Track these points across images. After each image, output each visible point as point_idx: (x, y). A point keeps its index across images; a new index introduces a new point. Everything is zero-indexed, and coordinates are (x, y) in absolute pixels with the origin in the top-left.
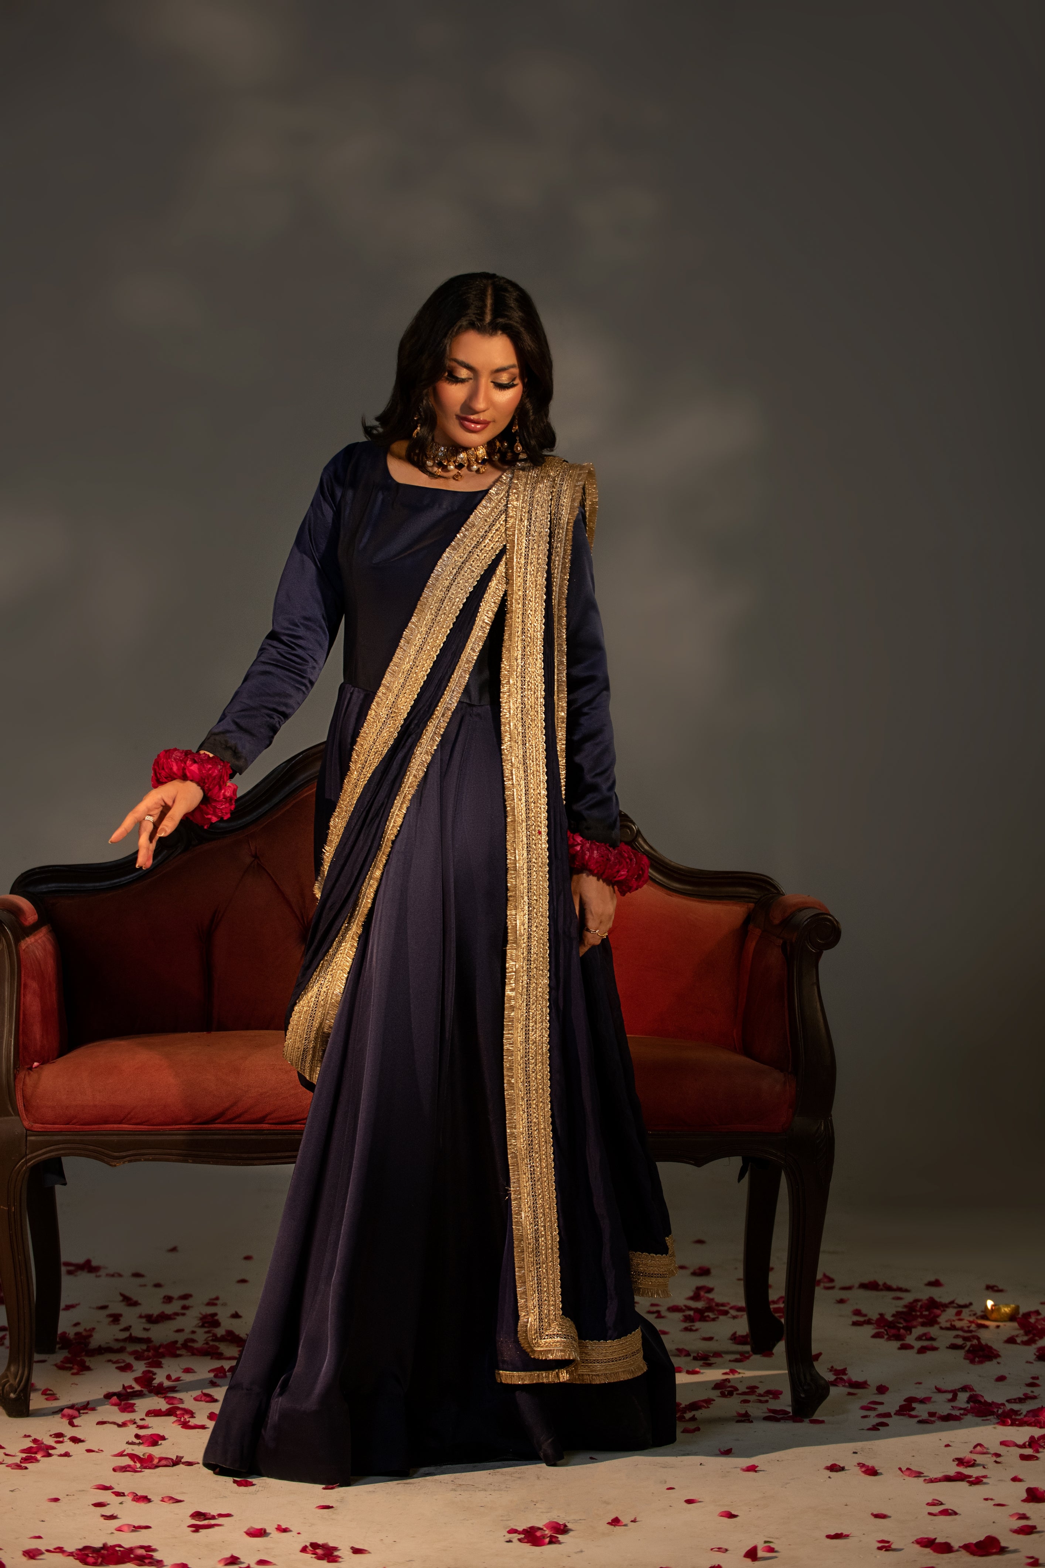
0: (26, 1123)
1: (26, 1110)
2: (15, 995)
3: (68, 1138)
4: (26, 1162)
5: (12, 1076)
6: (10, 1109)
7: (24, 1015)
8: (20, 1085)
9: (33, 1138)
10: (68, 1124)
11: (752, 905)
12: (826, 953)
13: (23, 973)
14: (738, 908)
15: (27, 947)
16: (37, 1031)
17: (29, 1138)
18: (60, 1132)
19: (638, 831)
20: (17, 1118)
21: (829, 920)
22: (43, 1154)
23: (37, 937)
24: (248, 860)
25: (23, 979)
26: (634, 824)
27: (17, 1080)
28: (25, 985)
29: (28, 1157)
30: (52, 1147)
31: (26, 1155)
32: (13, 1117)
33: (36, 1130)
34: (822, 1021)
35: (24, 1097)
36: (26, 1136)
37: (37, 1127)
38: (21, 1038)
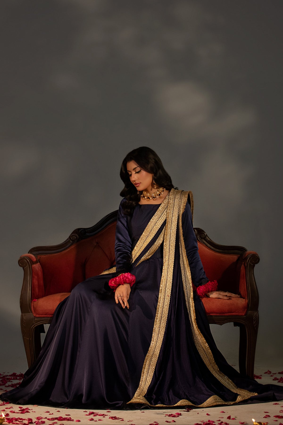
0: (34, 315)
1: (35, 311)
2: (31, 279)
3: (46, 319)
4: (34, 326)
5: (30, 302)
6: (30, 311)
7: (33, 285)
8: (32, 305)
9: (36, 319)
10: (46, 315)
11: (239, 256)
12: (256, 265)
13: (33, 273)
14: (235, 256)
15: (34, 267)
16: (37, 290)
17: (35, 319)
18: (44, 317)
19: (206, 235)
20: (32, 313)
21: (257, 256)
22: (39, 324)
23: (36, 265)
24: (95, 244)
25: (33, 275)
26: (205, 233)
27: (32, 303)
28: (34, 277)
29: (35, 324)
30: (42, 321)
31: (34, 324)
32: (31, 313)
33: (37, 317)
34: (255, 284)
35: (34, 307)
36: (34, 319)
37: (37, 316)
38: (33, 292)
